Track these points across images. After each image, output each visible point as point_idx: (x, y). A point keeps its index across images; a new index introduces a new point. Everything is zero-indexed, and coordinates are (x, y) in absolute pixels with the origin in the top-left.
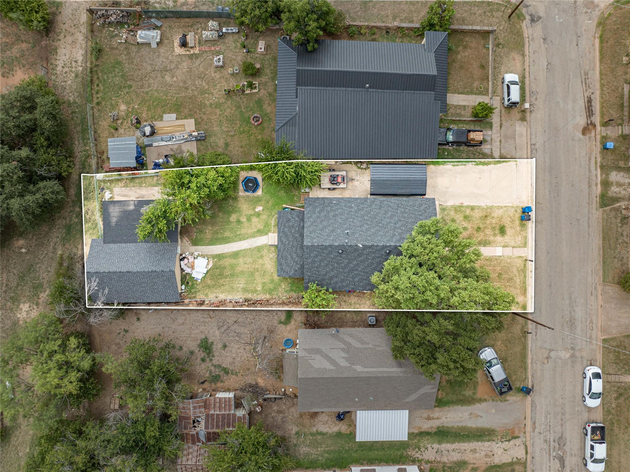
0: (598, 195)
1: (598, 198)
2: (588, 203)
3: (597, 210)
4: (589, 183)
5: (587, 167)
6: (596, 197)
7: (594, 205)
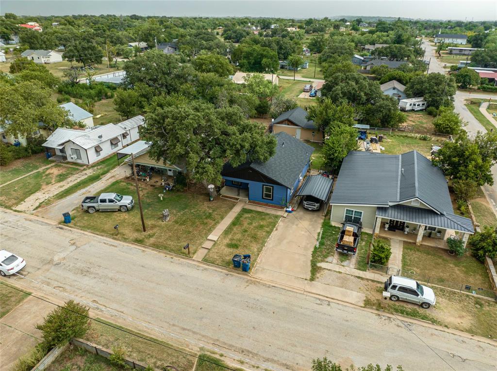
0: (222, 358)
1: (217, 357)
2: (218, 340)
3: (202, 349)
4: (248, 351)
5: (276, 359)
6: (222, 355)
7: (210, 347)
